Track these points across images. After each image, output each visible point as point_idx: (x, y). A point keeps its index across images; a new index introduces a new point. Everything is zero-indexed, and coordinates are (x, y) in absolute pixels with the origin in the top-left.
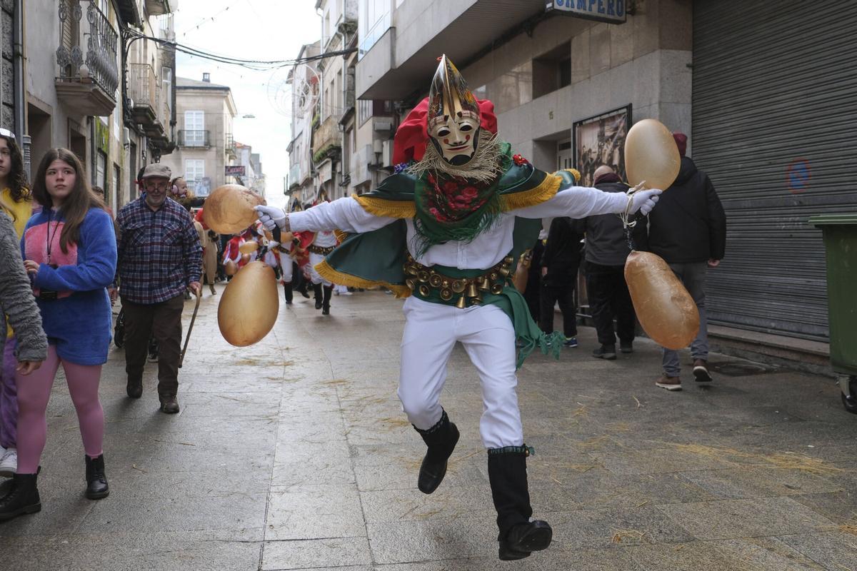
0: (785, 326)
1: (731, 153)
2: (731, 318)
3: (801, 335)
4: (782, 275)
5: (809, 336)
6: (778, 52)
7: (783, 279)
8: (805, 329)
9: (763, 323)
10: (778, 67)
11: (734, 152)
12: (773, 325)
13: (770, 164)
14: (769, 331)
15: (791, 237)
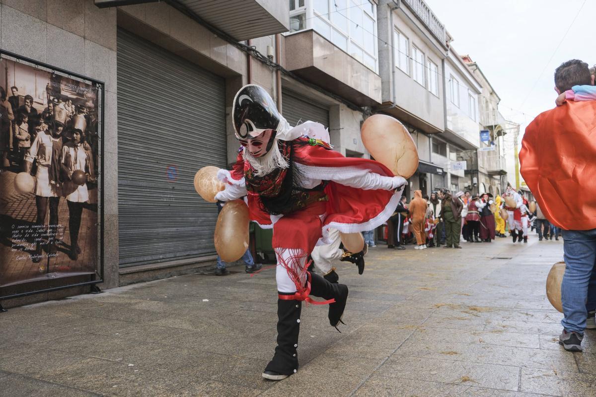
0: (168, 255)
1: (131, 148)
2: (133, 259)
3: (176, 258)
4: (165, 227)
5: (180, 258)
6: (161, 101)
7: (165, 230)
8: (178, 254)
9: (154, 257)
10: (159, 109)
11: (133, 148)
12: (161, 257)
13: (157, 163)
14: (159, 261)
15: (169, 206)
